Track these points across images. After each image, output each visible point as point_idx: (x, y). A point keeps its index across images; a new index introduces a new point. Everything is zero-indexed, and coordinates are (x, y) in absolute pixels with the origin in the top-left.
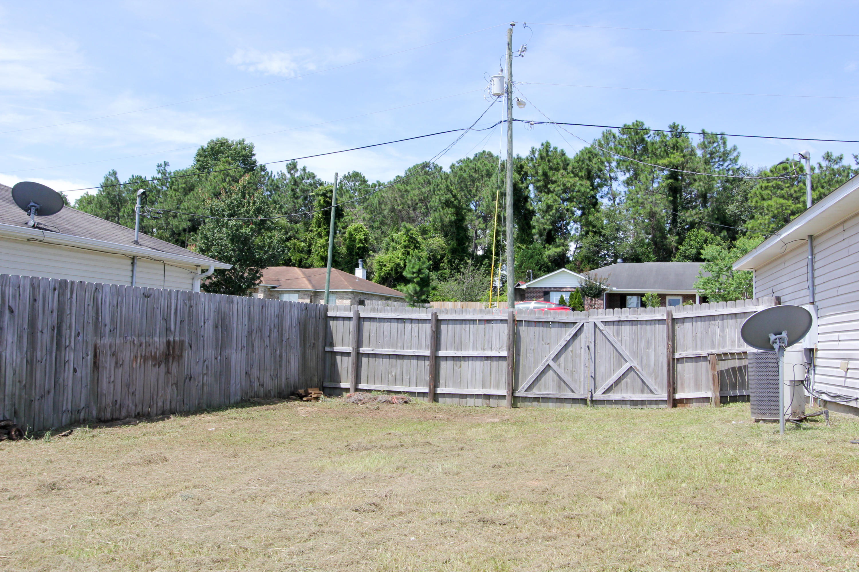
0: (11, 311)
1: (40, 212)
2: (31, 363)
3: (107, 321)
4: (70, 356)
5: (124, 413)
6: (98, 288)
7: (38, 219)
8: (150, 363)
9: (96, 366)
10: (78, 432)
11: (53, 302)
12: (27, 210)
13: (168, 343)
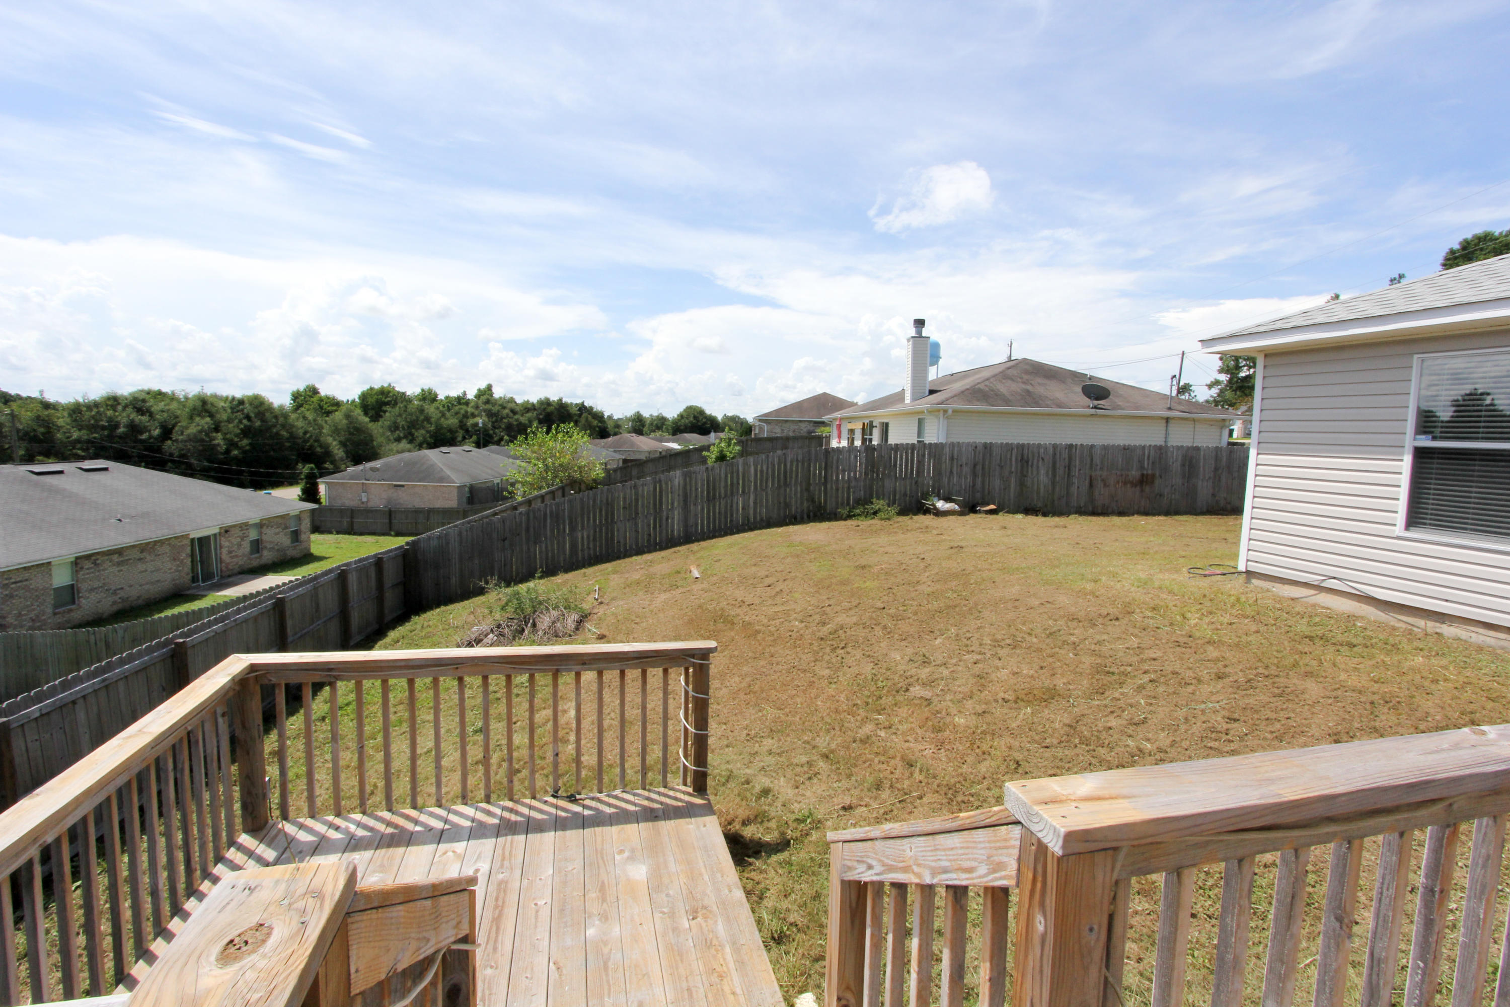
0: (1043, 459)
1: (1097, 399)
2: (1054, 483)
3: (1098, 462)
4: (1075, 481)
5: (1110, 510)
6: (1092, 446)
7: (1096, 403)
8: (1129, 486)
9: (1091, 485)
10: (1072, 516)
11: (1065, 455)
12: (1089, 397)
13: (1143, 475)
